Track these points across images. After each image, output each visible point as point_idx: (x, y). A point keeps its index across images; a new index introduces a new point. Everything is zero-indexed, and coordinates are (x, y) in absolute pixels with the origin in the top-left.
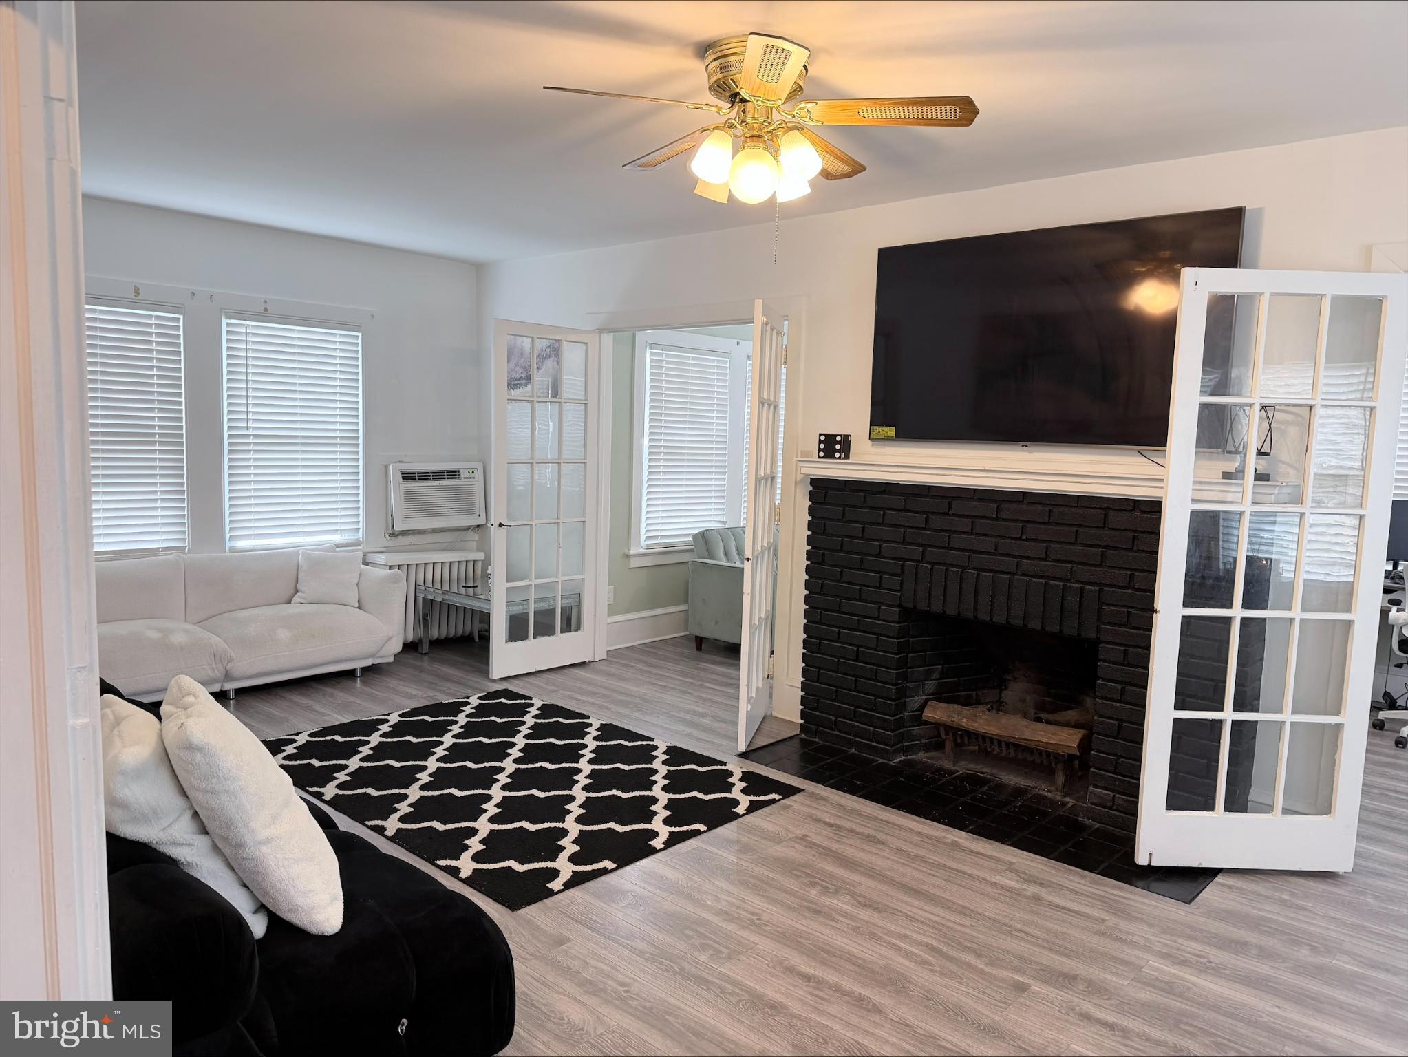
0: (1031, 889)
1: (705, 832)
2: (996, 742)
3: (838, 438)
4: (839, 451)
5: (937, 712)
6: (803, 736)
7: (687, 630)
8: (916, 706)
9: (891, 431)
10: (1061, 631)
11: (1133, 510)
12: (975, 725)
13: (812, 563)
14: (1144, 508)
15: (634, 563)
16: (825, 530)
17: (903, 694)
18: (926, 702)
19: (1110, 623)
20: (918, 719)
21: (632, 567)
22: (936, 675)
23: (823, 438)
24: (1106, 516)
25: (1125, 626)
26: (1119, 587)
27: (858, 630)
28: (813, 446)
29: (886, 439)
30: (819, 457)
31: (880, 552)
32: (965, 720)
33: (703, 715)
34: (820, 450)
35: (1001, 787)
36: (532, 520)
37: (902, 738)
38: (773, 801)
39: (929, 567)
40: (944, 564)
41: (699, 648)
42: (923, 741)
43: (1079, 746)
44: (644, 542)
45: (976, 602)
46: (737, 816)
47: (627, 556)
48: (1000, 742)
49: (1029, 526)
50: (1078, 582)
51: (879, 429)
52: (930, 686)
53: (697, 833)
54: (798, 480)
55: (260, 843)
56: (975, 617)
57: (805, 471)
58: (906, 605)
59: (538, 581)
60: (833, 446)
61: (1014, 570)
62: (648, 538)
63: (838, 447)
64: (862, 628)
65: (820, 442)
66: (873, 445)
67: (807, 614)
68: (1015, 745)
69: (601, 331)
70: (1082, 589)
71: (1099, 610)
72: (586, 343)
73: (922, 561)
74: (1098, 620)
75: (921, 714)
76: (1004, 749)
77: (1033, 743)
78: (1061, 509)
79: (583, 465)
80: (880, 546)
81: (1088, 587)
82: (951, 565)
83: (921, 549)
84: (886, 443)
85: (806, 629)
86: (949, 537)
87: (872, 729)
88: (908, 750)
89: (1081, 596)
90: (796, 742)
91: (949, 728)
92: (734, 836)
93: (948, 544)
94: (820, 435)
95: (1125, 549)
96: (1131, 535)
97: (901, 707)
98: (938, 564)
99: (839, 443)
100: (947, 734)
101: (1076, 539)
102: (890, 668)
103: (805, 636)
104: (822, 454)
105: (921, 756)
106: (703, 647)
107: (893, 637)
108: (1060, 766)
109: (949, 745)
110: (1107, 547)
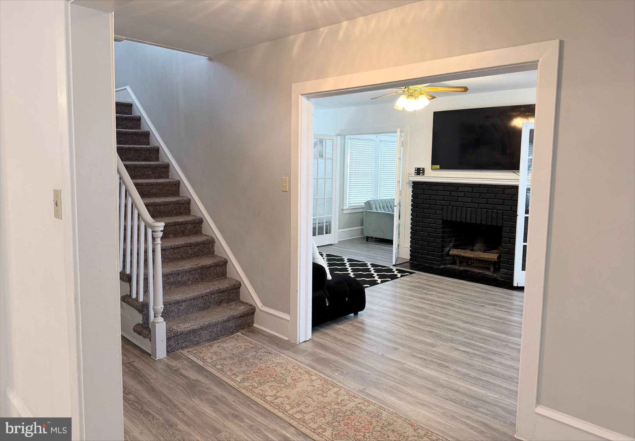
0: (484, 291)
1: (390, 280)
2: (472, 260)
3: (421, 169)
4: (422, 173)
5: (454, 252)
6: (411, 261)
7: (363, 235)
8: (447, 250)
9: (438, 167)
10: (491, 224)
11: (512, 188)
12: (466, 254)
13: (413, 208)
14: (514, 188)
15: (345, 212)
16: (417, 197)
17: (443, 247)
18: (451, 249)
19: (505, 221)
20: (448, 254)
21: (344, 213)
22: (453, 241)
23: (416, 169)
24: (504, 190)
25: (510, 222)
26: (508, 211)
27: (428, 228)
28: (413, 172)
29: (437, 169)
30: (415, 175)
31: (435, 203)
32: (463, 253)
33: (378, 257)
34: (415, 173)
35: (474, 272)
36: (317, 197)
37: (443, 260)
38: (407, 275)
39: (451, 207)
40: (456, 206)
41: (367, 241)
42: (450, 262)
43: (497, 258)
44: (348, 205)
45: (466, 217)
46: (398, 278)
47: (343, 210)
48: (473, 259)
49: (481, 194)
50: (496, 210)
51: (434, 166)
52: (451, 244)
53: (388, 281)
54: (407, 182)
55: (317, 259)
56: (466, 221)
57: (410, 179)
58: (444, 219)
59: (319, 217)
60: (419, 171)
61: (477, 207)
62: (349, 204)
63: (421, 172)
64: (430, 227)
65: (415, 170)
66: (432, 171)
67: (412, 224)
68: (478, 259)
69: (337, 135)
70: (497, 212)
71: (503, 218)
72: (333, 140)
73: (449, 206)
74: (502, 220)
75: (449, 253)
76: (475, 261)
77: (484, 258)
78: (491, 189)
79: (331, 179)
80: (436, 202)
81: (499, 211)
82: (458, 206)
83: (449, 202)
84: (436, 170)
85: (411, 228)
86: (457, 198)
87: (433, 258)
88: (445, 264)
89: (497, 214)
90: (409, 263)
91: (458, 256)
92: (399, 281)
93: (457, 200)
94: (415, 168)
95: (510, 200)
96: (511, 195)
97: (443, 251)
98: (454, 206)
99: (422, 170)
100: (457, 258)
101: (496, 197)
102: (439, 239)
103: (411, 231)
104: (416, 174)
105: (449, 266)
106: (369, 240)
107: (440, 229)
108: (492, 265)
109: (458, 262)
110: (504, 199)
